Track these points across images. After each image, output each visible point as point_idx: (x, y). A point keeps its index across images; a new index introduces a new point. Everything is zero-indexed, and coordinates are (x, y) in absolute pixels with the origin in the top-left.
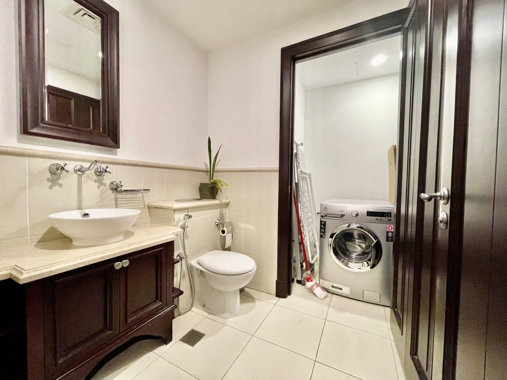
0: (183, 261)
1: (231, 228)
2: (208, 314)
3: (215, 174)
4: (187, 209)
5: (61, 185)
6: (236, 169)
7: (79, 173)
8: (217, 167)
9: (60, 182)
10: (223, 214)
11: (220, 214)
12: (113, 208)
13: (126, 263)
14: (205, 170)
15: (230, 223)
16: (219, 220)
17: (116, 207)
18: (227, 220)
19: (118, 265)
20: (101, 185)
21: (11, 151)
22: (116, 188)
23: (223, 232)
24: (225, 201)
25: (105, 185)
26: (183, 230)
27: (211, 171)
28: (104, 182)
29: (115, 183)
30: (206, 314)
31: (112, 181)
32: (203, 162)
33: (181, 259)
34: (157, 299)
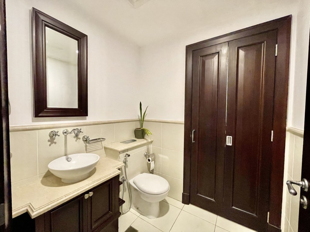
0: (125, 182)
1: (154, 157)
2: (139, 214)
3: (144, 122)
4: (127, 150)
5: (55, 143)
6: (157, 121)
7: (65, 134)
8: (146, 118)
9: (55, 141)
10: (149, 148)
11: (147, 148)
12: (84, 153)
13: (91, 194)
14: (138, 120)
15: (153, 154)
16: (146, 153)
17: (87, 152)
18: (151, 153)
19: (86, 196)
20: (77, 139)
21: (28, 128)
22: (86, 140)
23: (149, 160)
24: (150, 140)
25: (80, 139)
26: (125, 164)
27: (142, 120)
28: (79, 137)
29: (85, 137)
30: (138, 214)
31: (83, 136)
32: (137, 115)
33: (124, 180)
34: (109, 210)
